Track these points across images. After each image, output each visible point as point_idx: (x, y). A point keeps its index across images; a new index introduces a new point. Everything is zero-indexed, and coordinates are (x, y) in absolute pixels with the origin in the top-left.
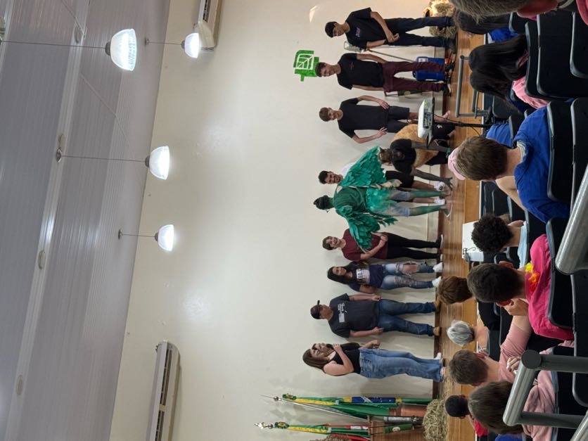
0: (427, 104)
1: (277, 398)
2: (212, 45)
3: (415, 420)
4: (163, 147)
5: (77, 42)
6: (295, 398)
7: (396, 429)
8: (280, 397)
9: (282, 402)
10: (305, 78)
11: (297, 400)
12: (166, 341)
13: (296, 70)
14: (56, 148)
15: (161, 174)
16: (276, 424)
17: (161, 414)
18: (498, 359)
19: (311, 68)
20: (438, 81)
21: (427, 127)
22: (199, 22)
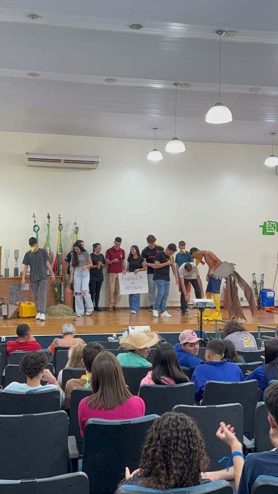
0: (211, 304)
1: (76, 224)
3: (63, 299)
4: (184, 148)
5: (250, 89)
6: (77, 234)
7: (56, 290)
9: (74, 227)
10: (261, 228)
11: (75, 234)
12: (100, 161)
13: (266, 222)
14: (181, 82)
16: (61, 224)
17: (59, 161)
19: (267, 231)
21: (197, 304)
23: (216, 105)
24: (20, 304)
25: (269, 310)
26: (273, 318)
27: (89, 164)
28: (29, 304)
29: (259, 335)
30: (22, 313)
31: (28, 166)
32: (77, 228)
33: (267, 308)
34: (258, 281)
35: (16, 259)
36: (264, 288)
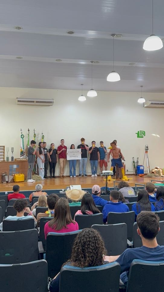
0: (111, 173)
1: (43, 134)
2: (145, 106)
3: (36, 172)
4: (97, 94)
5: (130, 64)
6: (43, 139)
10: (137, 134)
12: (54, 101)
13: (139, 131)
14: (94, 61)
16: (35, 134)
17: (33, 102)
19: (140, 136)
21: (104, 174)
22: (150, 102)
23: (112, 72)
24: (14, 175)
25: (141, 176)
26: (143, 180)
27: (48, 103)
28: (19, 175)
29: (136, 188)
30: (16, 179)
31: (18, 104)
32: (43, 136)
33: (140, 175)
34: (136, 161)
35: (12, 152)
36: (139, 165)
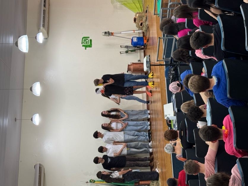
0: (147, 58)
2: (47, 37)
4: (37, 83)
6: (95, 181)
8: (89, 181)
9: (90, 184)
10: (87, 48)
12: (39, 163)
13: (83, 45)
15: (38, 94)
18: (204, 163)
19: (89, 44)
20: (142, 46)
21: (148, 67)
22: (41, 28)
25: (146, 40)
27: (41, 172)
36: (131, 45)
